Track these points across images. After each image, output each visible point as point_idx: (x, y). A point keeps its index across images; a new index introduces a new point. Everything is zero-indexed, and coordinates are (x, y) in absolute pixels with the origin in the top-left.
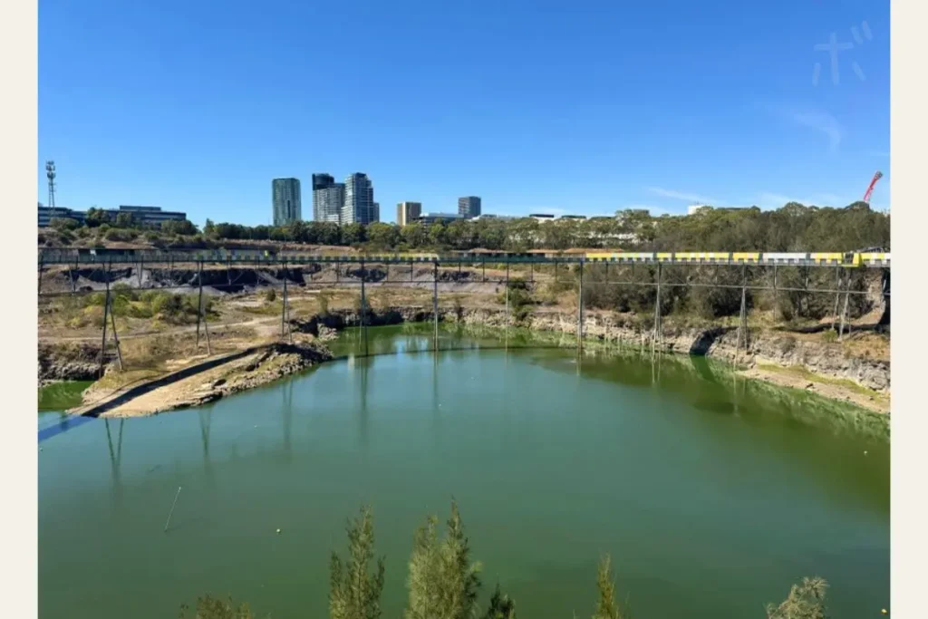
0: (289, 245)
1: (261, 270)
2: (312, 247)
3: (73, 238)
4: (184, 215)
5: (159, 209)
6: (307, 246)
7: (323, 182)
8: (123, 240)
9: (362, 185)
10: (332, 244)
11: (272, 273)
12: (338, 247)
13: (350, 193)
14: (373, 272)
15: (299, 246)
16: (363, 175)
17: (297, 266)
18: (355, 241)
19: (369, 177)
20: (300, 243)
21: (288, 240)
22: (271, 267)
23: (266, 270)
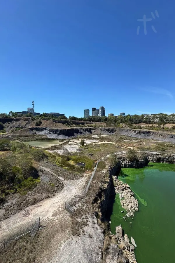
0: (87, 122)
1: (80, 129)
2: (93, 122)
3: (35, 119)
4: (64, 115)
5: (59, 113)
6: (92, 122)
7: (94, 109)
8: (46, 120)
9: (103, 109)
10: (98, 122)
11: (83, 130)
12: (100, 123)
13: (100, 111)
14: (112, 130)
15: (90, 122)
16: (103, 107)
17: (90, 128)
18: (104, 121)
19: (104, 107)
20: (91, 121)
21: (88, 121)
22: (83, 128)
23: (82, 129)
